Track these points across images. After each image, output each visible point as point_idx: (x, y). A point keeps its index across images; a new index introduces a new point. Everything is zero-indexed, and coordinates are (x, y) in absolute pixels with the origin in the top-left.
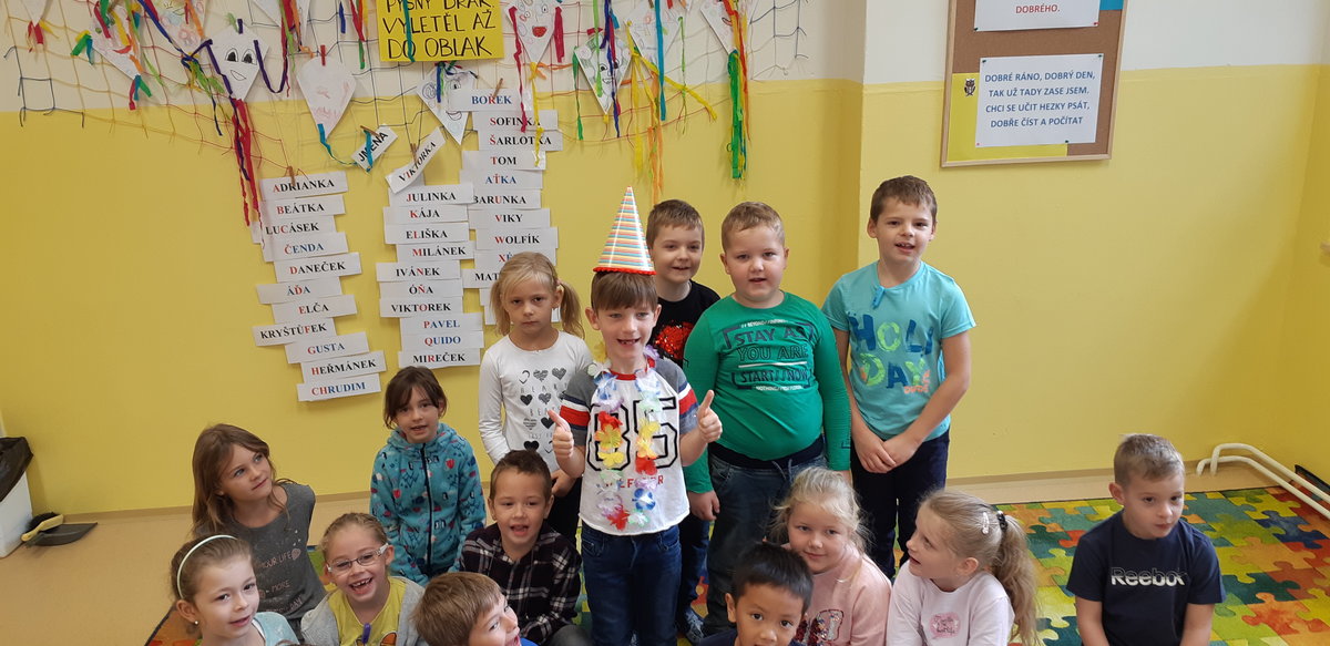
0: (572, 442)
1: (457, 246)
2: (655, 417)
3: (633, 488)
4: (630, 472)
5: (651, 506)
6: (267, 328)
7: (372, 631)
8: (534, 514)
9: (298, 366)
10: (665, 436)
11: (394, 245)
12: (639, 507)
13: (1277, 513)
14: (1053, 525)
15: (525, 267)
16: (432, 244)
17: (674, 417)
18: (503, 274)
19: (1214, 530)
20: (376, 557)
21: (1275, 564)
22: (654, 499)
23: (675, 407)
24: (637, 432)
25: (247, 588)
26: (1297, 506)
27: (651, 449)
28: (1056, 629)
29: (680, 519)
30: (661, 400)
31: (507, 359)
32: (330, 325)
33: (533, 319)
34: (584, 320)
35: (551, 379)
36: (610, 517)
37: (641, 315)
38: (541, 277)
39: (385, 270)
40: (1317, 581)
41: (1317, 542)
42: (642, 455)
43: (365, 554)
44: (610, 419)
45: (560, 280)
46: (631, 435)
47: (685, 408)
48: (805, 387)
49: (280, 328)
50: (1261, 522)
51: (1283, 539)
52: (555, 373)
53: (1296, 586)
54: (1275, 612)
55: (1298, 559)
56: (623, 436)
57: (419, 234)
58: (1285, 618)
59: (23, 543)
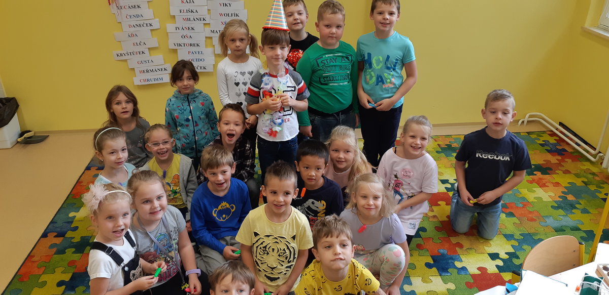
1: (202, 17)
6: (119, 52)
11: (174, 16)
13: (549, 141)
14: (455, 144)
15: (237, 25)
16: (191, 16)
20: (168, 143)
21: (544, 161)
23: (295, 90)
25: (123, 150)
26: (557, 138)
28: (450, 184)
29: (295, 135)
31: (228, 66)
32: (147, 51)
33: (239, 48)
35: (247, 75)
37: (282, 48)
38: (243, 30)
39: (170, 27)
40: (560, 168)
41: (563, 153)
43: (166, 141)
44: (269, 94)
47: (300, 91)
49: (125, 52)
50: (541, 145)
51: (549, 151)
52: (249, 73)
53: (551, 169)
54: (540, 179)
55: (554, 159)
57: (185, 11)
58: (544, 181)
59: (18, 142)
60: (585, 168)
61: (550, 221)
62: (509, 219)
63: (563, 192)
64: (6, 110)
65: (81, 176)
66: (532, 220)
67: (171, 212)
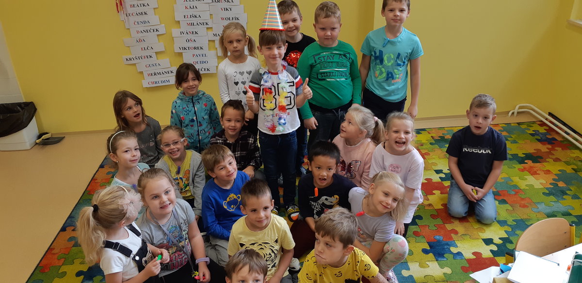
0: (254, 99)
1: (205, 21)
2: (286, 90)
3: (278, 117)
4: (276, 111)
5: (285, 124)
6: (129, 57)
7: (181, 169)
8: (238, 125)
9: (142, 73)
10: (290, 97)
11: (179, 21)
12: (280, 124)
13: (538, 131)
14: (448, 136)
15: (233, 27)
16: (194, 20)
17: (294, 89)
18: (224, 31)
19: (512, 137)
20: (179, 143)
21: (534, 150)
22: (286, 121)
23: (294, 85)
24: (279, 95)
25: (136, 149)
26: (547, 128)
27: (284, 102)
28: (444, 174)
29: (296, 128)
30: (288, 82)
31: (228, 67)
32: (154, 55)
33: (237, 49)
34: (257, 51)
35: (246, 75)
36: (269, 128)
37: (279, 48)
38: (239, 32)
39: (175, 32)
40: (550, 156)
41: (553, 142)
42: (281, 105)
43: (176, 141)
44: (269, 90)
45: (247, 34)
46: (277, 97)
47: (298, 86)
48: (346, 79)
49: (134, 57)
50: (531, 134)
51: (539, 140)
52: (247, 73)
53: (541, 158)
54: (531, 167)
55: (544, 148)
56: (274, 97)
57: (189, 16)
58: (535, 169)
59: (37, 144)
60: (574, 155)
61: (542, 207)
62: (502, 206)
63: (554, 180)
64: (25, 114)
65: (95, 174)
66: (525, 206)
67: (180, 205)
